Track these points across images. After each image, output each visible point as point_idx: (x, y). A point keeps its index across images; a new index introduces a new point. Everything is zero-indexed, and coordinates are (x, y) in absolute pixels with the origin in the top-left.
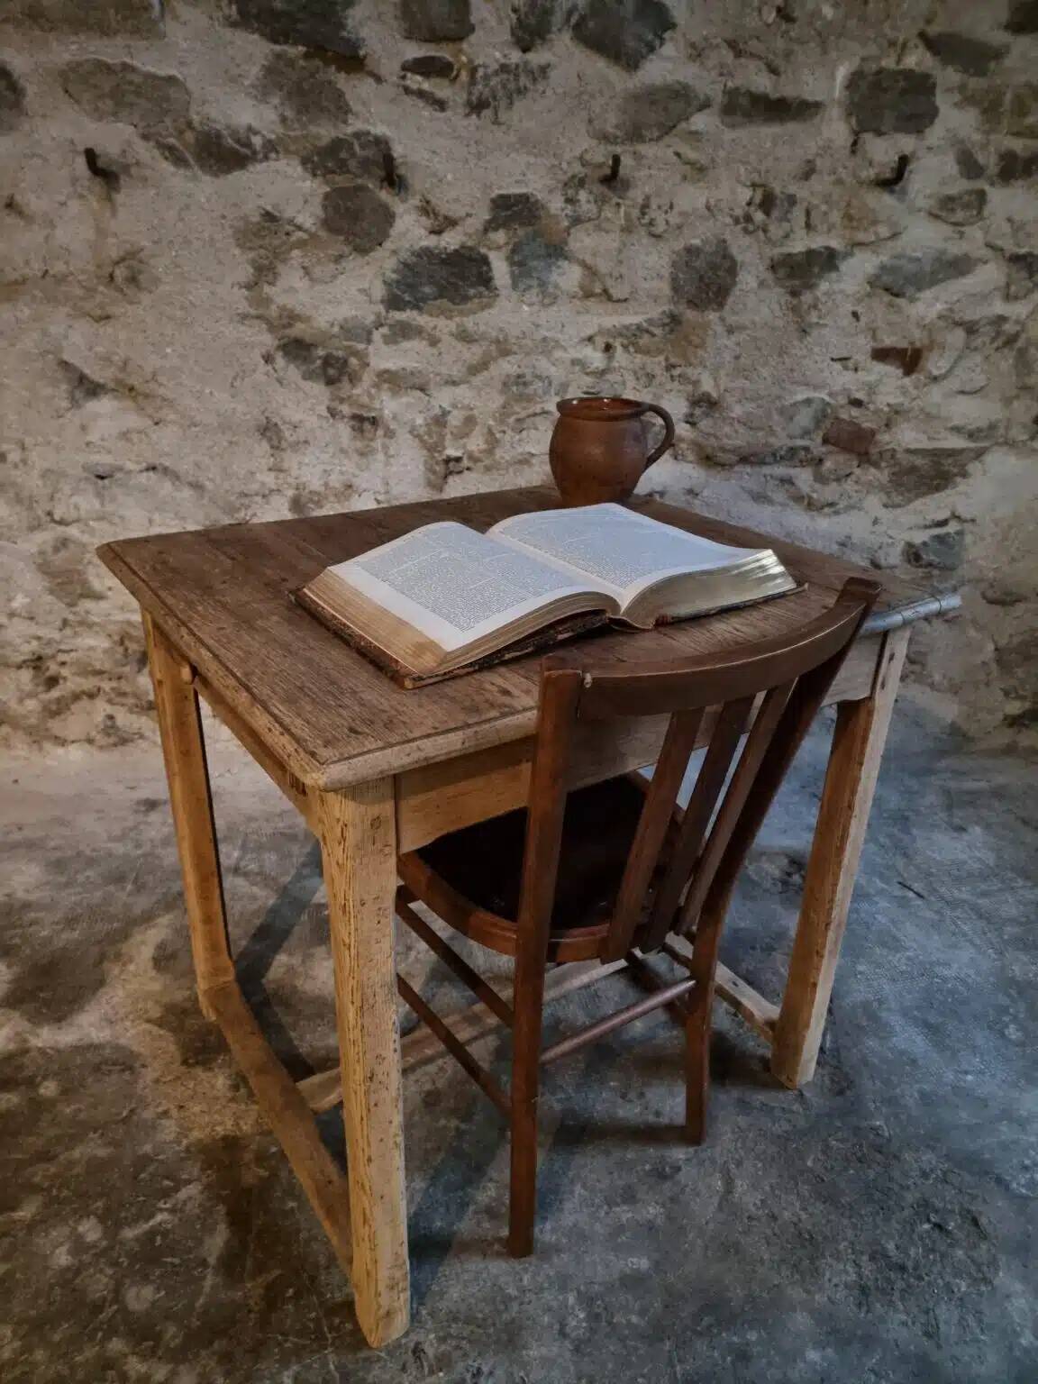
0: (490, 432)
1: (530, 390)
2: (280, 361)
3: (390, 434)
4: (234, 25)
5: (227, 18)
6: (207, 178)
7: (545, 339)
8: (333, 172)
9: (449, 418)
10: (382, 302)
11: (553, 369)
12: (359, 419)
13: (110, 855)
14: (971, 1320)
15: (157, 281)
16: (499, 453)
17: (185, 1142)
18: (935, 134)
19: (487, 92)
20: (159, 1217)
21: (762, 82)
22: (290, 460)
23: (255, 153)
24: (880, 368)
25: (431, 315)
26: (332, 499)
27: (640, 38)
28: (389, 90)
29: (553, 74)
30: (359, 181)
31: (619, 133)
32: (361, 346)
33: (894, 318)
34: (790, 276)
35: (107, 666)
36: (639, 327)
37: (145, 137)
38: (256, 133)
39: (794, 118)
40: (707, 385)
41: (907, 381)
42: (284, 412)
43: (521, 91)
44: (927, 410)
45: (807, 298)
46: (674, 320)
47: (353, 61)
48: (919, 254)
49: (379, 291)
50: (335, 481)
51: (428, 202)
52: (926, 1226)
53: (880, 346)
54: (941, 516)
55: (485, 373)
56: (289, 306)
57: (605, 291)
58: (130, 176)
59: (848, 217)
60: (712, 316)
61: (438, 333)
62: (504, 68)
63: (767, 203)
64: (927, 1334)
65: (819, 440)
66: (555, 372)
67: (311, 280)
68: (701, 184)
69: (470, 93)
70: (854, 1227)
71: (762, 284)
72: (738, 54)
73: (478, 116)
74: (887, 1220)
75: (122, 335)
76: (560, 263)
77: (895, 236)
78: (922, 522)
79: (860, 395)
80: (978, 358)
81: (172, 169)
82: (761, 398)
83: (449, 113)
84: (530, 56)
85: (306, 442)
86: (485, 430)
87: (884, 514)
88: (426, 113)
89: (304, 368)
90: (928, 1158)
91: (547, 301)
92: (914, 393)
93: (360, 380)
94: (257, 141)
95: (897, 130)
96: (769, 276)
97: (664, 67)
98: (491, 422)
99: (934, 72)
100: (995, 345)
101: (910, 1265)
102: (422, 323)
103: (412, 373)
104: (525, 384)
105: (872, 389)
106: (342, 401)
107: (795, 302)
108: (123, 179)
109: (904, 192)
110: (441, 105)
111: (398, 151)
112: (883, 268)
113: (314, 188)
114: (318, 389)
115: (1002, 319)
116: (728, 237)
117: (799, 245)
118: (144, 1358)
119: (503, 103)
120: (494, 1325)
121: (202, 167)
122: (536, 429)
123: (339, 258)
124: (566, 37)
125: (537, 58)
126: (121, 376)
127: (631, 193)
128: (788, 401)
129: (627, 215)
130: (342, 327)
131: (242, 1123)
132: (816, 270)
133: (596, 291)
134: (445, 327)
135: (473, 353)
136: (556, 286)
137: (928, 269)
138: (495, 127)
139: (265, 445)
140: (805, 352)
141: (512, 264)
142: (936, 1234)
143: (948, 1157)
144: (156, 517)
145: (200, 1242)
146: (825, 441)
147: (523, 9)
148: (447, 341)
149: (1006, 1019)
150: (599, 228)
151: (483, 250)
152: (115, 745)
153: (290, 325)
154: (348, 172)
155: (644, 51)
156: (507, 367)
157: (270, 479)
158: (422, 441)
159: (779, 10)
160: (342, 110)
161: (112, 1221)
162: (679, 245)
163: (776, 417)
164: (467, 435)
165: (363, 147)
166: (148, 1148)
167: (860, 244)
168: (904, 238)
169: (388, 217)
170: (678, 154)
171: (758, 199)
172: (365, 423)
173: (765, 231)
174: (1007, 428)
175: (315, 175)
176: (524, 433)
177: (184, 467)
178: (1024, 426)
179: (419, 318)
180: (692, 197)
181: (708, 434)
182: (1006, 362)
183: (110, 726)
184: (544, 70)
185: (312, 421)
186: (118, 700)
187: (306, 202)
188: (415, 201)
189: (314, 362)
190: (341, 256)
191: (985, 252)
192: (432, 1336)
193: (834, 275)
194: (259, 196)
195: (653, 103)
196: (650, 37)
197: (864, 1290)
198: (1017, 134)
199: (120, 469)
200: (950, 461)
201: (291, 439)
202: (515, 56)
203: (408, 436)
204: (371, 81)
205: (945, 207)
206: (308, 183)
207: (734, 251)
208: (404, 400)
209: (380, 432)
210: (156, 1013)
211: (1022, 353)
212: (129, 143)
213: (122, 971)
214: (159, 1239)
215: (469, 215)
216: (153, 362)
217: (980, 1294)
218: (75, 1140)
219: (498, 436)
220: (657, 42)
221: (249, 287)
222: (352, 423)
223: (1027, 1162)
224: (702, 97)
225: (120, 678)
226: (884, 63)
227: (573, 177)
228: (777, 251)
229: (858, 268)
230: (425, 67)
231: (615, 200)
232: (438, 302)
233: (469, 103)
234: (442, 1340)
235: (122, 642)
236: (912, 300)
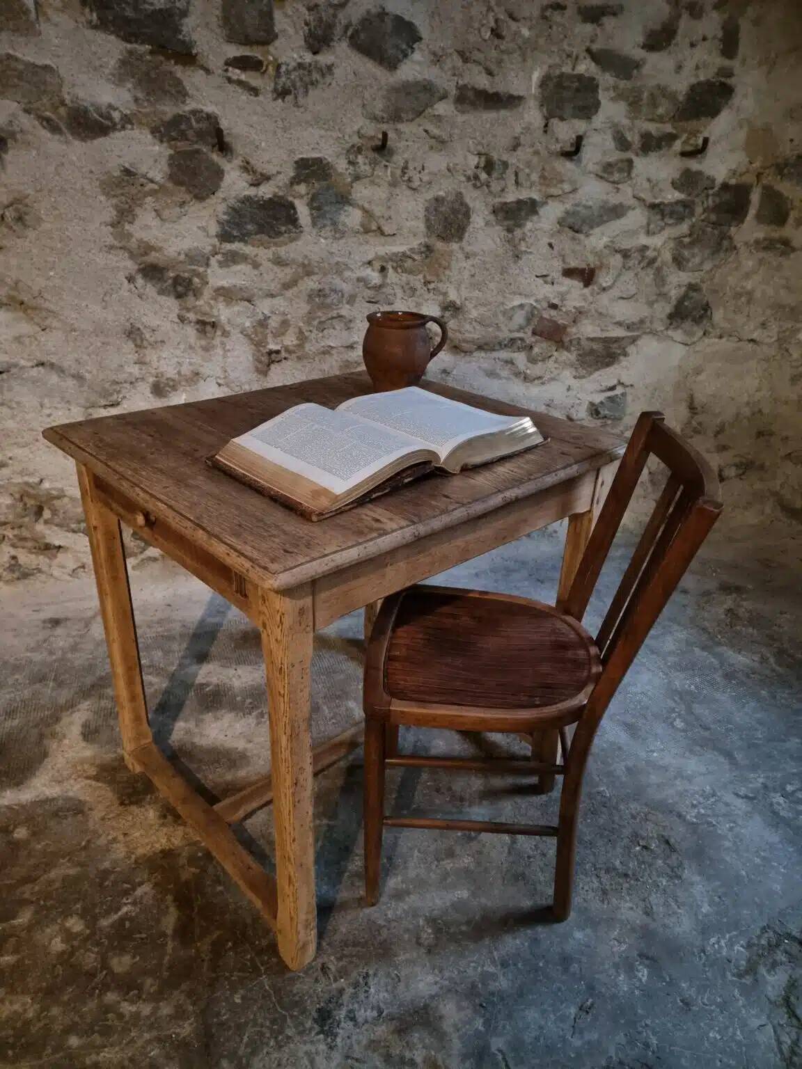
0: (301, 332)
1: (328, 301)
2: (140, 281)
3: (225, 334)
4: (95, 27)
5: (90, 22)
6: (77, 143)
7: (337, 263)
8: (174, 139)
9: (270, 321)
10: (217, 236)
11: (344, 285)
12: (202, 323)
13: (31, 662)
14: (670, 900)
15: (39, 220)
16: (308, 346)
17: (133, 856)
18: (599, 119)
19: (289, 83)
20: (125, 909)
21: (483, 82)
22: (151, 355)
23: (115, 124)
24: (568, 282)
25: (253, 246)
26: (183, 383)
27: (397, 47)
28: (216, 80)
29: (337, 72)
30: (196, 146)
31: (385, 116)
32: (201, 270)
33: (578, 248)
34: (506, 219)
35: (11, 518)
36: (404, 254)
37: (27, 111)
38: (115, 109)
39: (505, 107)
40: (453, 296)
41: (587, 291)
42: (144, 319)
43: (314, 83)
44: (600, 310)
45: (518, 233)
46: (429, 249)
47: (187, 57)
48: (590, 203)
49: (214, 229)
50: (186, 370)
51: (248, 163)
52: (638, 848)
53: (567, 267)
54: (611, 384)
55: (295, 289)
56: (145, 240)
57: (379, 228)
58: (16, 141)
59: (543, 177)
60: (455, 246)
61: (258, 259)
62: (300, 66)
63: (489, 166)
64: (647, 914)
65: (530, 333)
66: (347, 288)
67: (162, 220)
68: (443, 153)
69: (276, 84)
70: (594, 854)
71: (487, 224)
72: (466, 60)
73: (283, 101)
74: (614, 848)
75: (14, 262)
76: (346, 208)
77: (574, 191)
78: (599, 388)
79: (555, 301)
80: (631, 274)
81: (49, 135)
82: (490, 304)
83: (261, 98)
84: (319, 58)
85: (163, 342)
86: (297, 330)
87: (575, 383)
88: (244, 97)
89: (159, 286)
90: (634, 807)
91: (337, 236)
92: (591, 299)
93: (202, 294)
94: (116, 115)
95: (574, 116)
96: (492, 218)
97: (414, 69)
98: (301, 324)
99: (597, 77)
100: (642, 265)
101: (630, 873)
102: (247, 252)
103: (241, 289)
104: (325, 296)
105: (563, 296)
106: (188, 310)
107: (510, 236)
108: (10, 142)
109: (579, 161)
110: (255, 91)
111: (224, 124)
112: (567, 213)
113: (161, 151)
114: (170, 303)
115: (645, 248)
116: (463, 191)
117: (511, 197)
118: (132, 1002)
119: (301, 90)
120: (373, 945)
121: (72, 134)
122: (334, 328)
123: (182, 204)
124: (344, 45)
125: (324, 59)
126: (13, 293)
127: (395, 158)
128: (509, 305)
129: (393, 174)
130: (186, 255)
131: (173, 839)
132: (523, 214)
133: (372, 228)
134: (263, 255)
135: (286, 274)
136: (344, 224)
137: (596, 214)
138: (295, 109)
139: (131, 345)
140: (517, 272)
141: (312, 208)
142: (645, 853)
143: (646, 805)
144: (46, 401)
145: (158, 921)
146: (534, 333)
147: (313, 24)
148: (267, 265)
149: (674, 715)
150: (372, 183)
151: (290, 199)
152: (18, 579)
153: (146, 254)
154: (187, 140)
155: (401, 57)
156: (311, 284)
157: (135, 370)
158: (251, 339)
159: (492, 30)
160: (181, 94)
161: (90, 916)
162: (430, 195)
163: (501, 317)
164: (283, 334)
165: (198, 121)
166: (107, 865)
167: (552, 196)
168: (580, 191)
169: (219, 174)
170: (426, 131)
171: (482, 165)
172: (207, 326)
173: (488, 186)
174: (651, 322)
175: (162, 141)
176: (325, 332)
177: (68, 363)
178: (661, 320)
179: (244, 248)
180: (437, 162)
181: (455, 331)
182: (648, 277)
183: (14, 565)
184: (330, 68)
185: (166, 326)
186: (20, 544)
187: (156, 161)
188: (238, 162)
189: (166, 282)
190: (184, 202)
191: (633, 202)
192: (332, 958)
193: (535, 218)
194: (119, 157)
195: (408, 94)
196: (404, 47)
197: (605, 892)
198: (652, 120)
199: (16, 365)
200: (615, 345)
201: (152, 339)
202: (308, 58)
203: (240, 335)
204: (201, 72)
205: (607, 171)
206: (157, 148)
207: (468, 200)
208: (236, 308)
209: (219, 333)
210: (93, 771)
211: (659, 270)
212: (13, 115)
213: (59, 746)
214: (127, 924)
215: (279, 173)
216: (40, 283)
217: (675, 885)
218: (49, 866)
219: (307, 334)
220: (410, 51)
221: (112, 225)
222: (198, 326)
223: (695, 802)
224: (441, 91)
225: (21, 527)
226: (564, 70)
227: (353, 146)
228: (498, 200)
229: (551, 213)
230: (243, 63)
231: (384, 163)
232: (258, 236)
233: (275, 90)
234: (339, 959)
235: (21, 499)
236: (587, 236)
